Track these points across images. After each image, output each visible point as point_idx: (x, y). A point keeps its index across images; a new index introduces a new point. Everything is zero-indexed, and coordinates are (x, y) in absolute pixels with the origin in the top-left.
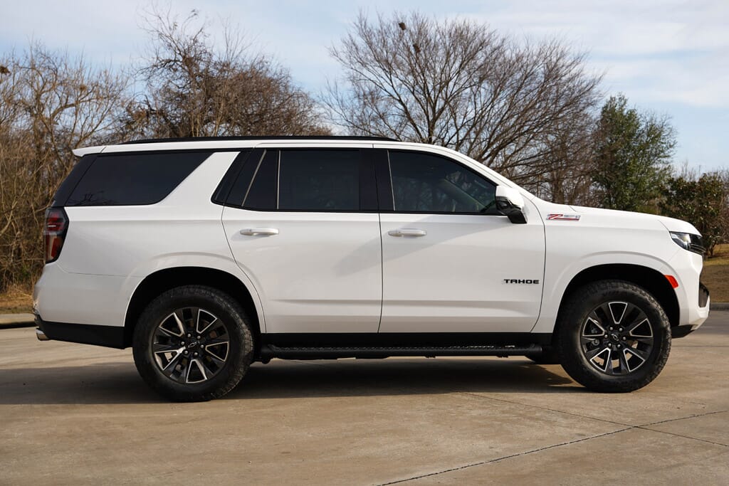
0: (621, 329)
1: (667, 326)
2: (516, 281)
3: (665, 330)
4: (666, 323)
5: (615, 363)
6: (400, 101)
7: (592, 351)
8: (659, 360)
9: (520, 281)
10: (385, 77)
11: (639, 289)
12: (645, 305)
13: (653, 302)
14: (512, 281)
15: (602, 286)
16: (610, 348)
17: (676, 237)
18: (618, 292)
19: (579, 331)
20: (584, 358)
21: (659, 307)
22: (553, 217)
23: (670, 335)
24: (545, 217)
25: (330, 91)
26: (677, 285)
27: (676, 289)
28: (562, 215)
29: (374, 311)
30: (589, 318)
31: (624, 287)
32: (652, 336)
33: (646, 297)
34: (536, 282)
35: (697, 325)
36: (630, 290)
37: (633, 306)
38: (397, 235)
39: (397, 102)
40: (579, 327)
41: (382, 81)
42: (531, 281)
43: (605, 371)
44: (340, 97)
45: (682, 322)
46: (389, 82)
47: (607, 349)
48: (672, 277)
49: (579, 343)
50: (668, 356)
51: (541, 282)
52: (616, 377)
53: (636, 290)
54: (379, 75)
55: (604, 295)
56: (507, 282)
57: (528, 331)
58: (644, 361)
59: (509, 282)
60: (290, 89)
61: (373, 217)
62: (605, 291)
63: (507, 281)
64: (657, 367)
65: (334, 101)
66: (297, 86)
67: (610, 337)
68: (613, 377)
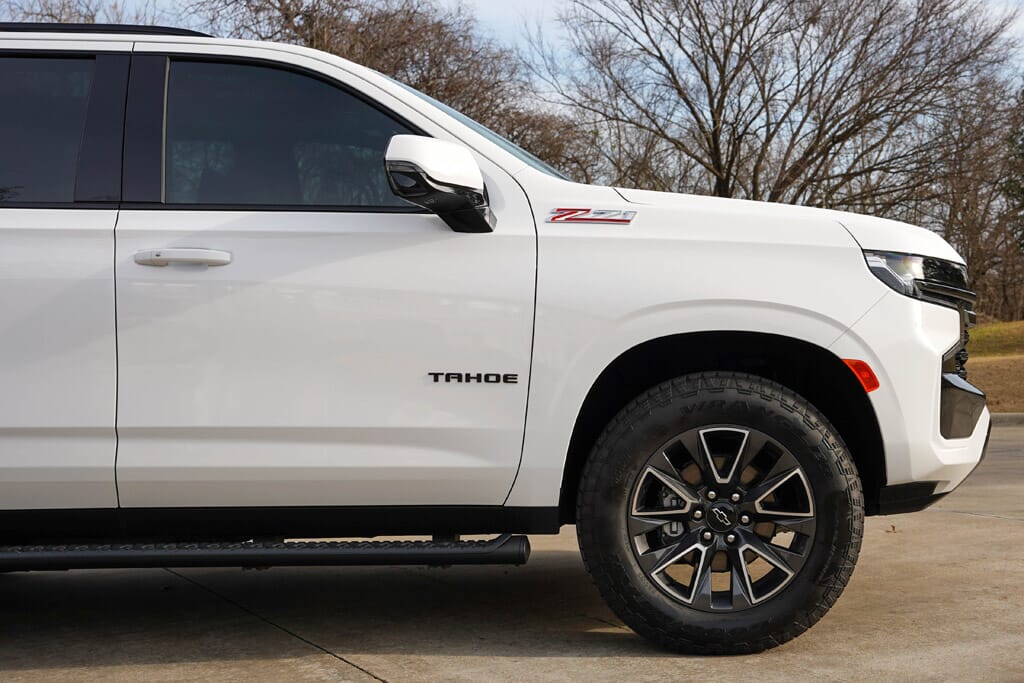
0: (737, 495)
1: (850, 489)
2: (459, 377)
3: (844, 499)
4: (849, 480)
5: (720, 582)
6: (661, 58)
7: (659, 554)
8: (828, 574)
9: (468, 378)
10: (634, 16)
11: (778, 395)
12: (793, 436)
13: (814, 427)
14: (448, 377)
15: (685, 388)
16: (705, 542)
17: (881, 263)
18: (724, 402)
19: (625, 503)
20: (637, 570)
21: (832, 439)
22: (567, 215)
23: (858, 509)
24: (543, 214)
25: (530, 41)
26: (875, 384)
27: (873, 395)
28: (588, 210)
29: (95, 456)
30: (649, 470)
31: (741, 391)
32: (811, 514)
33: (796, 415)
34: (509, 379)
35: (947, 482)
36: (755, 398)
37: (763, 438)
38: (156, 262)
39: (655, 60)
40: (622, 492)
41: (629, 23)
42: (498, 376)
43: (690, 601)
44: (548, 51)
45: (895, 476)
46: (639, 23)
47: (698, 546)
48: (862, 366)
49: (624, 532)
50: (854, 562)
51: (522, 379)
52: (718, 617)
53: (768, 398)
54: (623, 13)
55: (687, 410)
56: (436, 380)
57: (497, 500)
58: (791, 574)
59: (442, 378)
60: (474, 43)
61: (101, 219)
62: (689, 402)
63: (436, 377)
64: (822, 590)
65: (538, 59)
66: (487, 36)
67: (708, 516)
68: (710, 617)
